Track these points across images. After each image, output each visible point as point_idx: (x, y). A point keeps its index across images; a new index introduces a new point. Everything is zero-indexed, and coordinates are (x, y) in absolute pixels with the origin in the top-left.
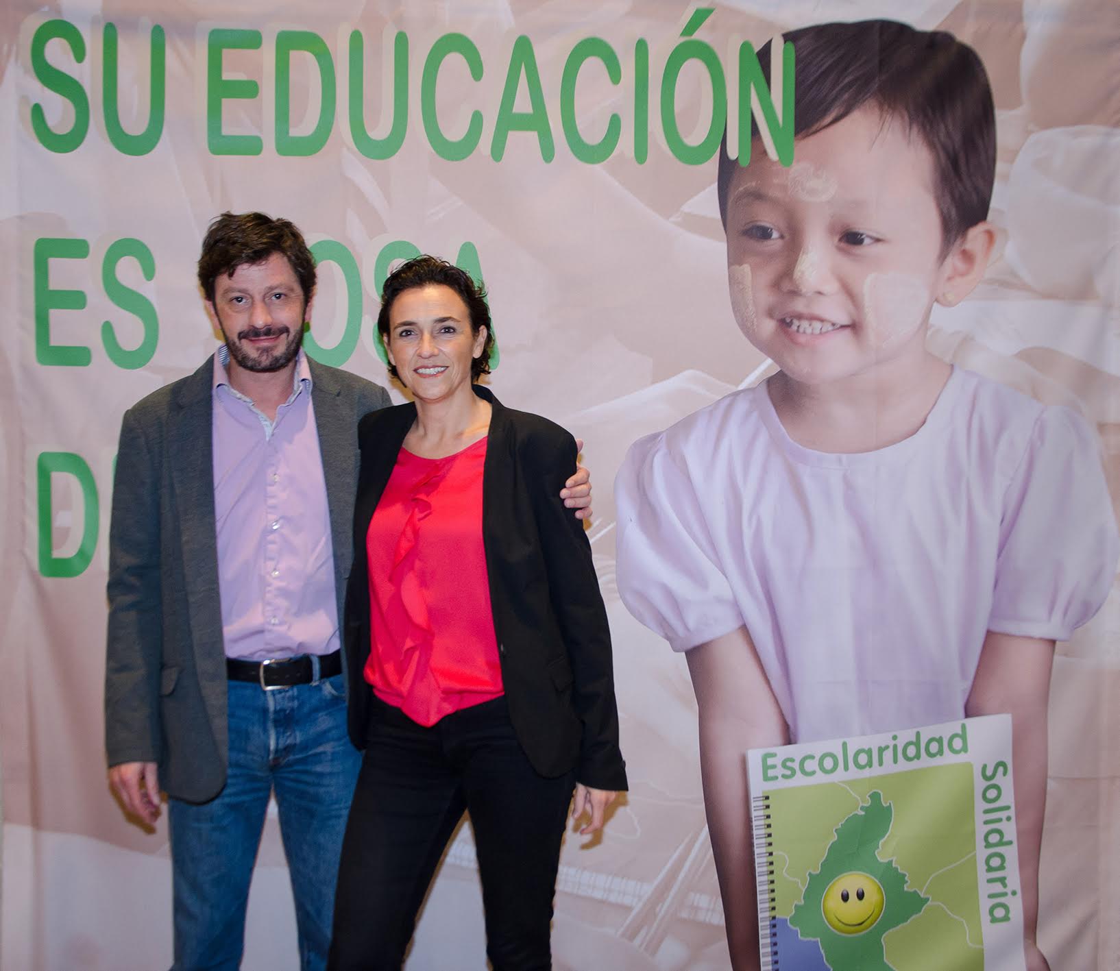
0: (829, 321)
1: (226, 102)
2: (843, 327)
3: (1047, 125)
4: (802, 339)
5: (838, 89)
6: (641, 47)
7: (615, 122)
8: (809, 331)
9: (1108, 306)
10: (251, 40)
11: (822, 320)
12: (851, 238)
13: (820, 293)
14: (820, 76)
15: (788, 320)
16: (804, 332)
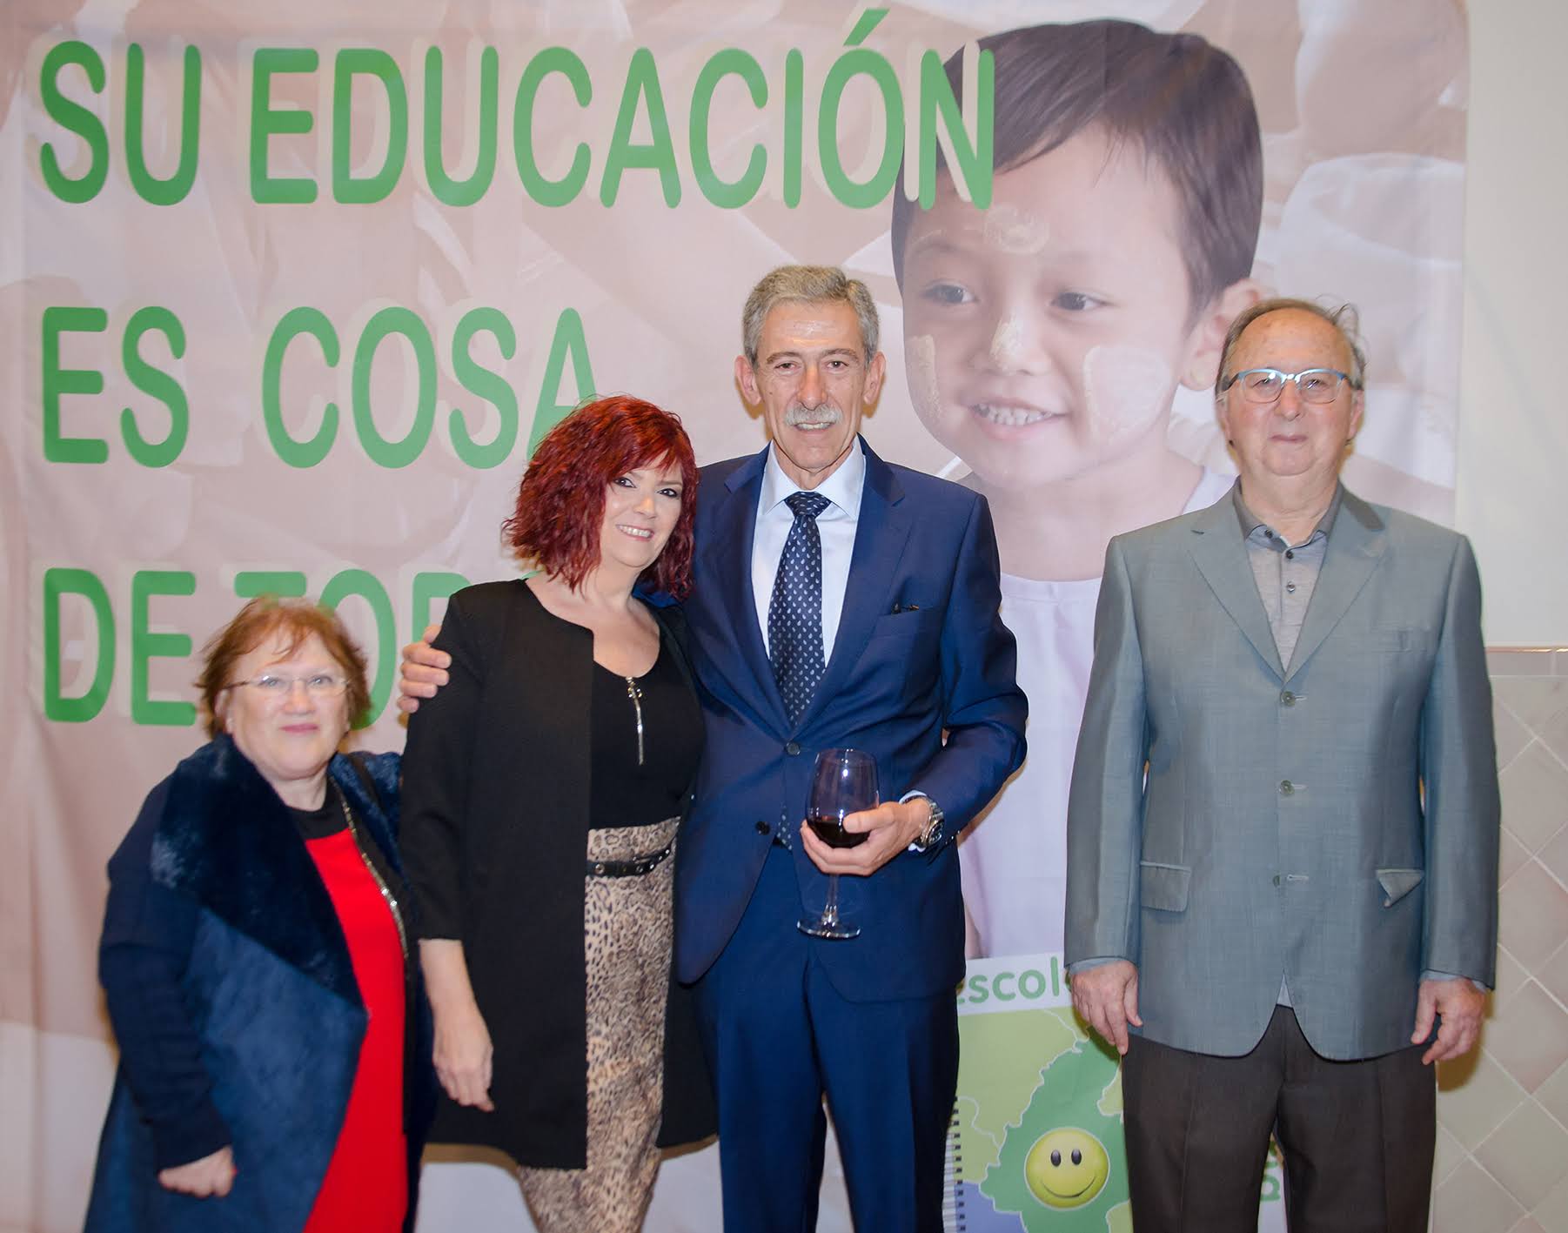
0: (1038, 409)
1: (273, 138)
2: (1056, 416)
3: (1331, 153)
4: (1002, 432)
5: (1051, 108)
6: (795, 63)
7: (759, 155)
8: (1010, 421)
9: (1416, 390)
10: (306, 61)
11: (1028, 407)
12: (1068, 301)
13: (1026, 373)
14: (1026, 95)
15: (983, 407)
16: (1004, 424)
